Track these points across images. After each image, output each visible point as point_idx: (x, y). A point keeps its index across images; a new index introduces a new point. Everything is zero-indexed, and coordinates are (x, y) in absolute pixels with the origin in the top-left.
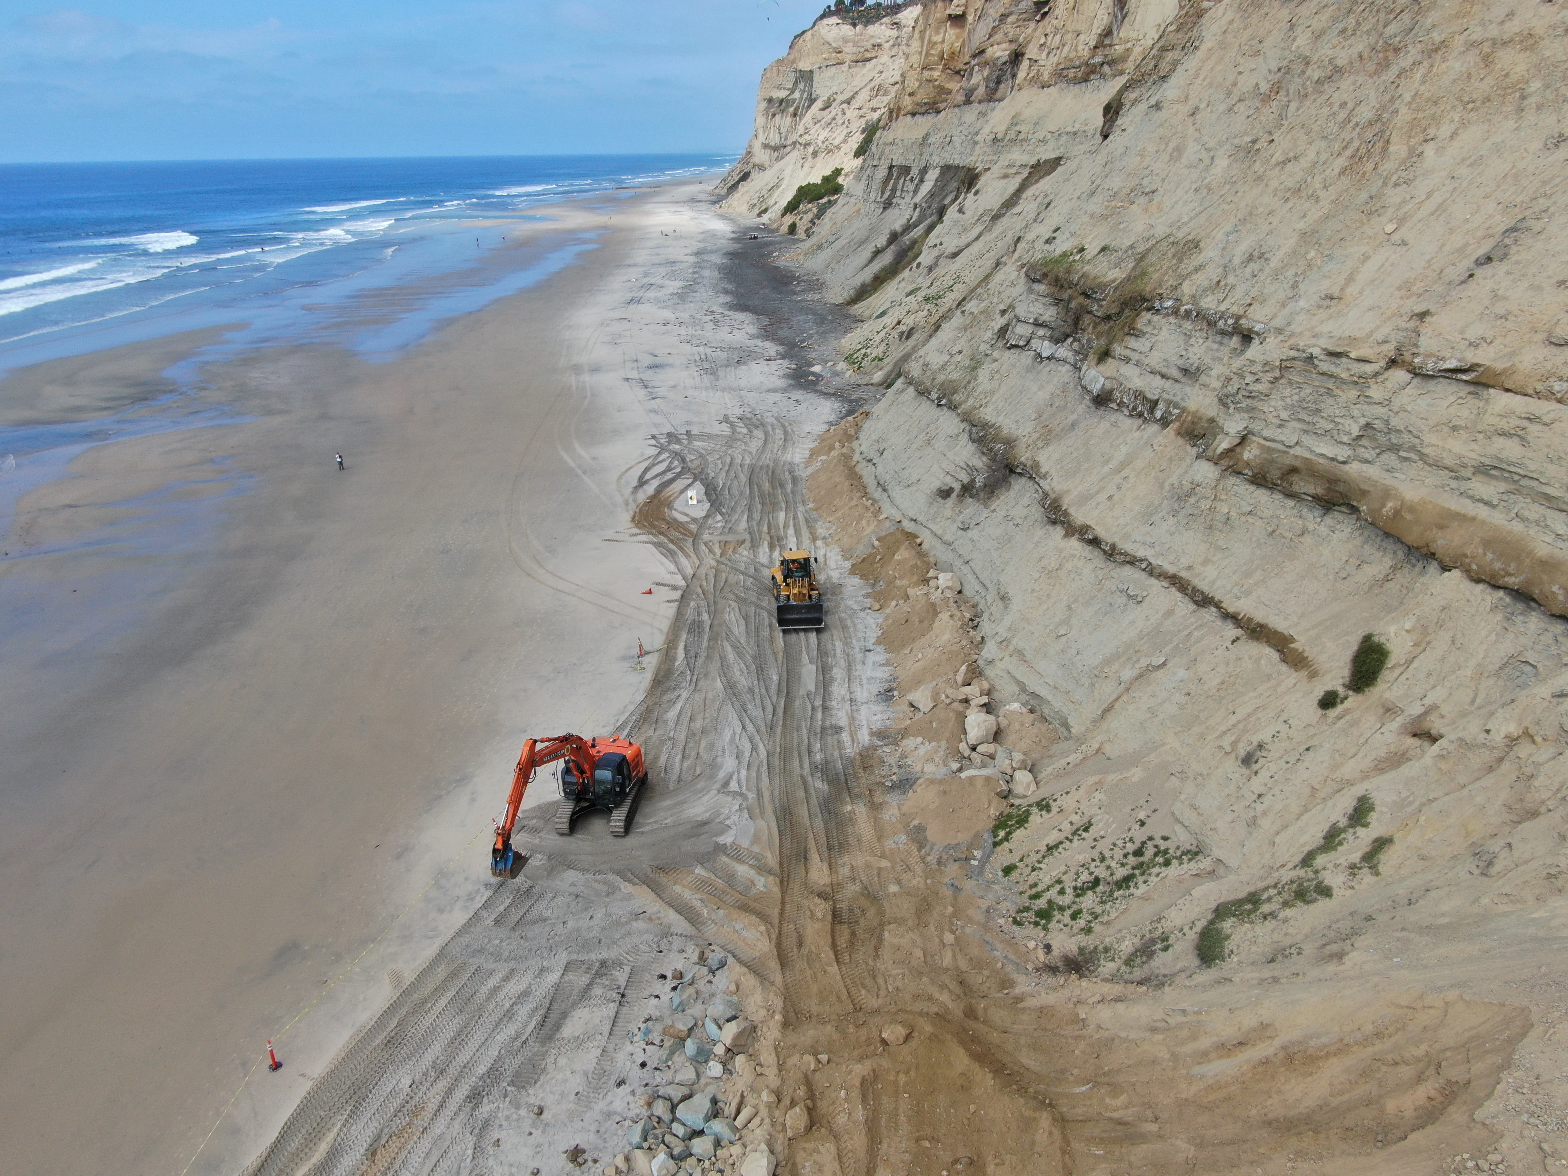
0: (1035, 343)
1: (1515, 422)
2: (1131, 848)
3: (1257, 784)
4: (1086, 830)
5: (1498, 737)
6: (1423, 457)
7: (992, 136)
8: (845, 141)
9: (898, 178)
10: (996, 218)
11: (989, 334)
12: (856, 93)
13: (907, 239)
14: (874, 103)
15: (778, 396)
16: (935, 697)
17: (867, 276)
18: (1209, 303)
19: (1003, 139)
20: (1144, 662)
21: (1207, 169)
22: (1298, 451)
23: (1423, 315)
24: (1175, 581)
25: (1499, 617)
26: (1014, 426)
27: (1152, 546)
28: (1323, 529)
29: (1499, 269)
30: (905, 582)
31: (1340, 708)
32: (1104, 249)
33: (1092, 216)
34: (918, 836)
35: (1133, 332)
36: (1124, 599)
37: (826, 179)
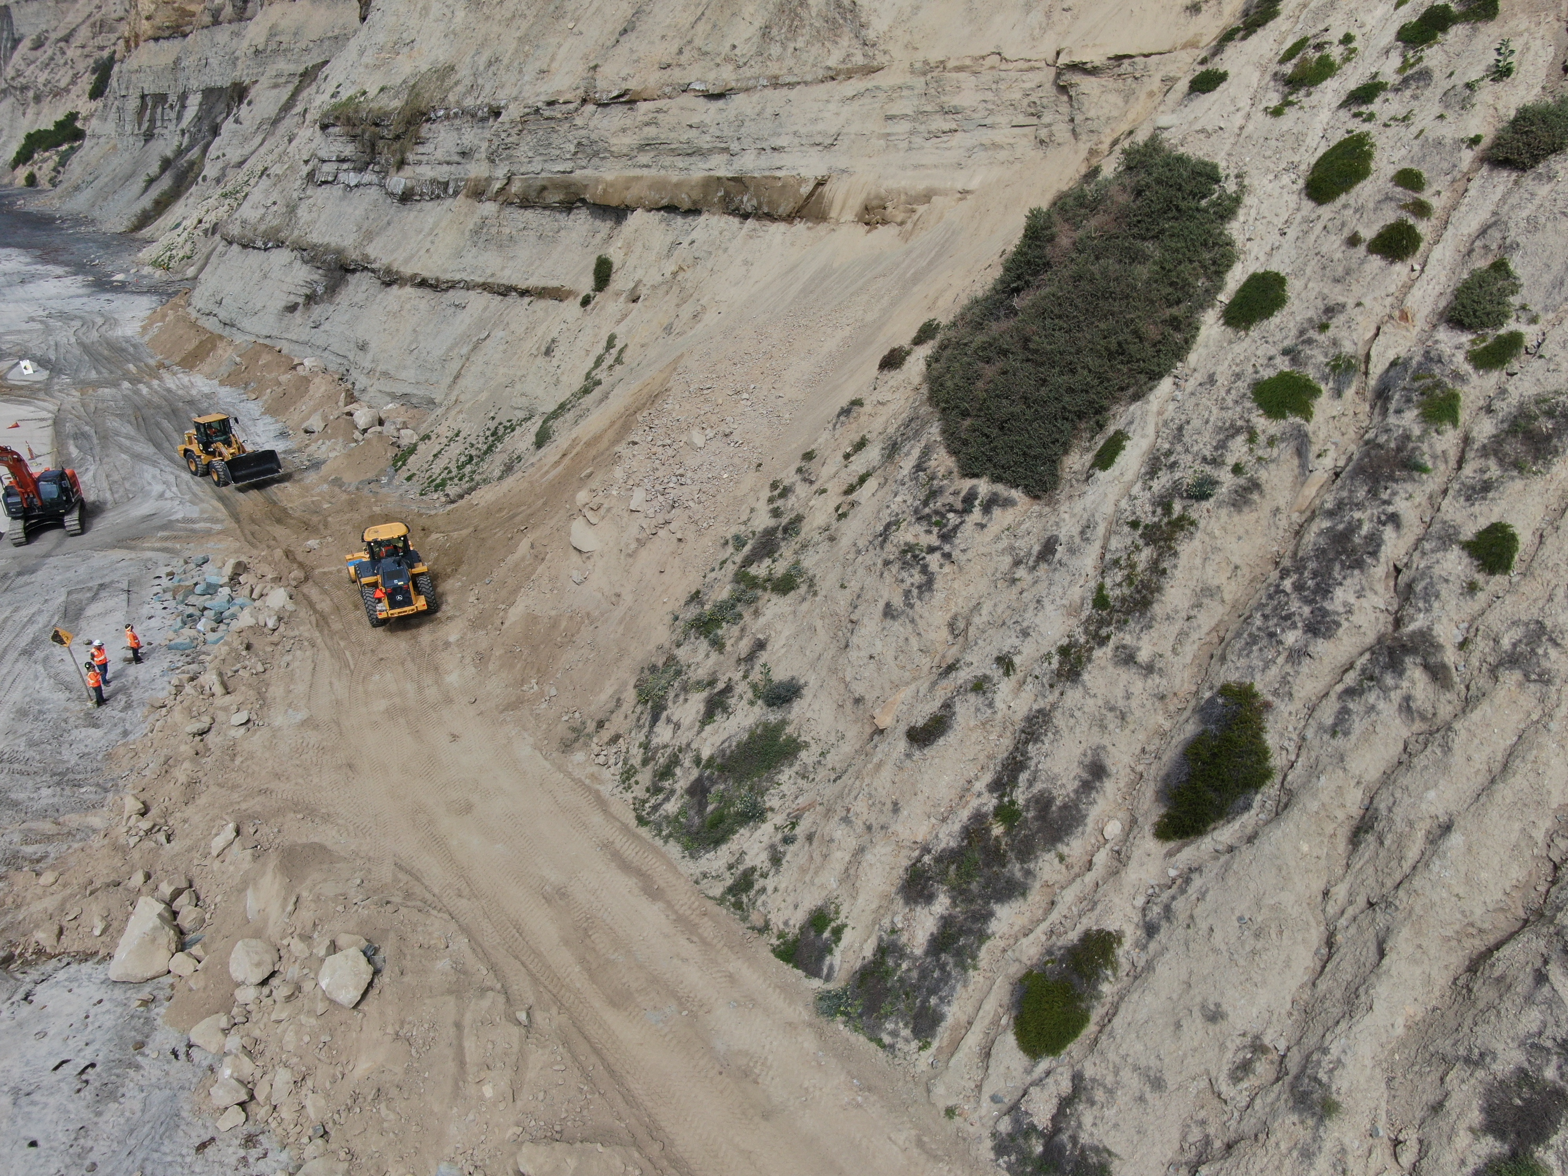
0: (342, 177)
1: (651, 115)
2: (488, 433)
3: (555, 362)
4: (457, 435)
5: (668, 275)
6: (612, 152)
7: (253, 49)
8: (73, 82)
9: (154, 107)
10: (276, 122)
11: (299, 182)
12: (74, 30)
13: (183, 162)
14: (99, 41)
15: (85, 300)
16: (325, 418)
17: (147, 201)
18: (469, 102)
19: (265, 50)
20: (475, 339)
21: (450, 20)
22: (543, 175)
23: (595, 67)
24: (486, 287)
25: (663, 225)
26: (339, 240)
27: (465, 270)
28: (570, 223)
29: (632, 36)
30: (274, 375)
31: (593, 303)
32: (382, 90)
33: (367, 67)
34: (337, 482)
35: (420, 142)
36: (453, 309)
37: (59, 125)
